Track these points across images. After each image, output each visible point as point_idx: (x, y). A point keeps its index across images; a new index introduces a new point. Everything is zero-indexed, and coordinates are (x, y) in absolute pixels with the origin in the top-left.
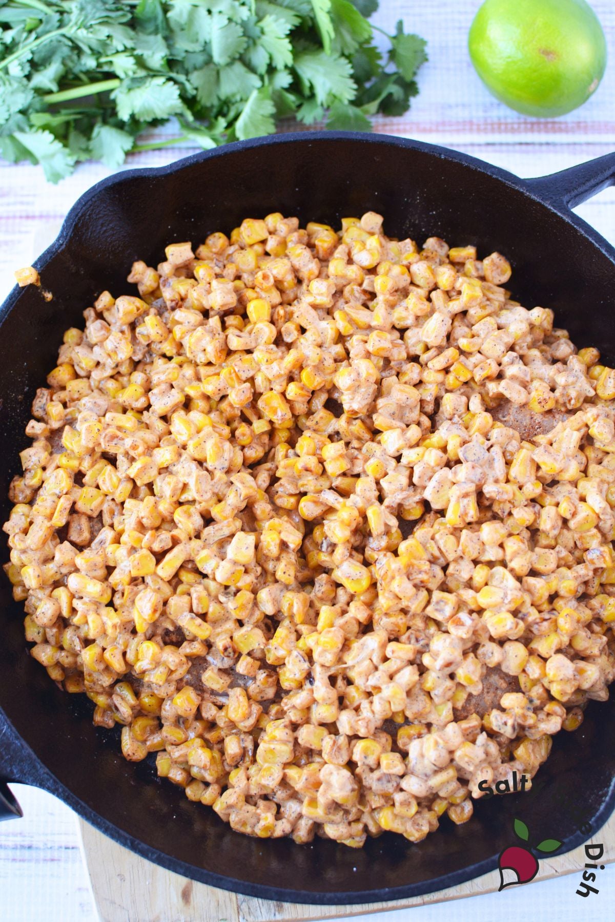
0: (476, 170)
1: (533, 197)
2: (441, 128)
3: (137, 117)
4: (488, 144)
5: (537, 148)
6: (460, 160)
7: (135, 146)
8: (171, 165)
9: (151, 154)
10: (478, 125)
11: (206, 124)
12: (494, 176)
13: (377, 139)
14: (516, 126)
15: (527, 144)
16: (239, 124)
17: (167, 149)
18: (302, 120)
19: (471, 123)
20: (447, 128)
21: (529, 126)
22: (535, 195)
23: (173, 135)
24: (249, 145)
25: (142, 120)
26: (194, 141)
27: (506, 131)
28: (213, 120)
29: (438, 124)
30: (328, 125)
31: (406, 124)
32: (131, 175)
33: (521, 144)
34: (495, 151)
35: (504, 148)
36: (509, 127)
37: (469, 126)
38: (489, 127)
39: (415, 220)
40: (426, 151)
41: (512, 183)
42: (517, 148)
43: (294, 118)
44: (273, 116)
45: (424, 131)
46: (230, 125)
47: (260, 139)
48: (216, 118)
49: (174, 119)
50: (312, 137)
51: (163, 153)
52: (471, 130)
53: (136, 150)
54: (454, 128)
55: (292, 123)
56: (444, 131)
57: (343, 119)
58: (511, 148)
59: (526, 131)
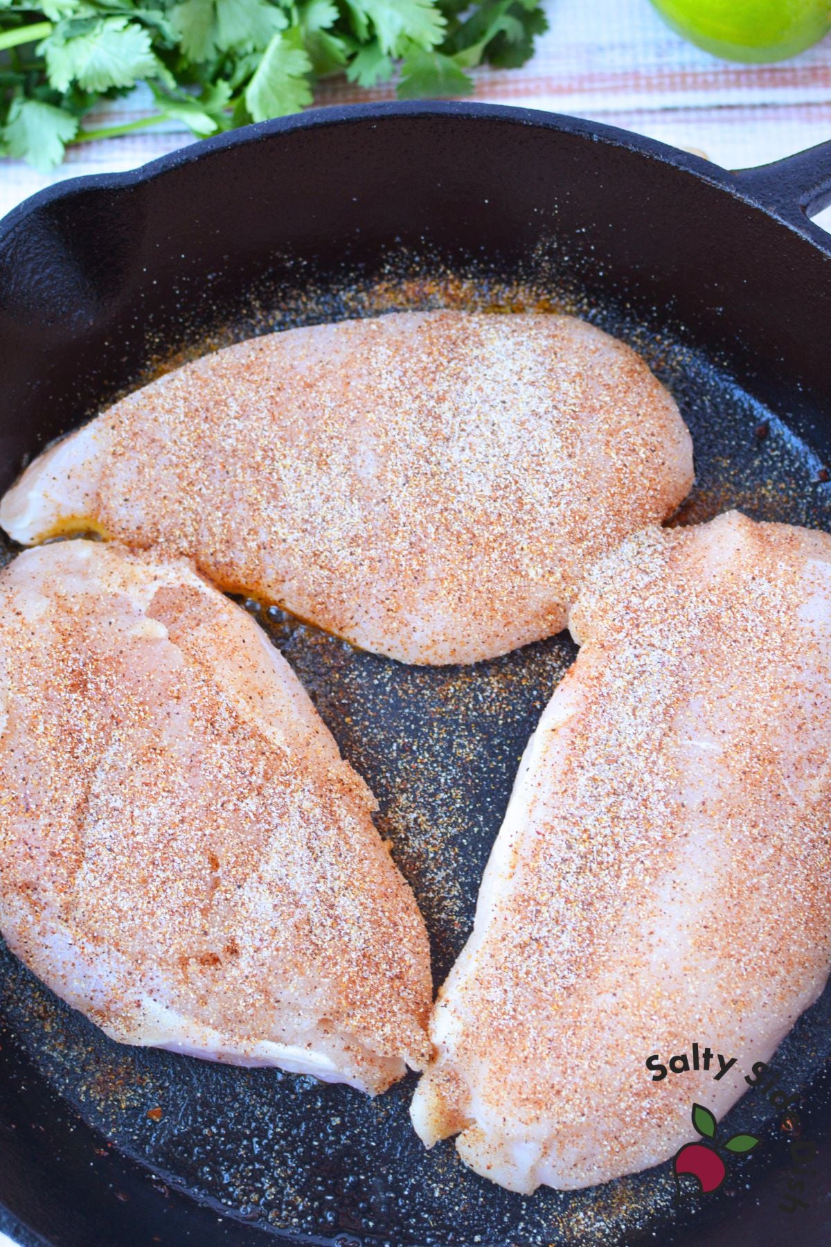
0: (651, 157)
1: (749, 201)
2: (586, 85)
3: (82, 85)
4: (666, 110)
5: (747, 113)
6: (625, 143)
7: (80, 132)
8: (145, 168)
9: (107, 143)
10: (649, 78)
11: (197, 92)
12: (682, 168)
13: (485, 112)
14: (710, 78)
15: (730, 107)
16: (252, 91)
17: (133, 136)
18: (356, 81)
19: (636, 75)
20: (597, 85)
21: (732, 77)
22: (749, 198)
23: (143, 112)
24: (273, 130)
25: (90, 90)
26: (179, 121)
27: (695, 87)
28: (209, 86)
29: (582, 79)
30: (402, 87)
31: (528, 80)
32: (79, 186)
33: (720, 107)
34: (679, 121)
35: (693, 115)
36: (700, 79)
37: (633, 80)
38: (667, 81)
39: (552, 243)
40: (567, 129)
41: (712, 178)
42: (715, 114)
43: (343, 77)
44: (307, 76)
45: (559, 91)
46: (238, 92)
47: (290, 118)
48: (214, 82)
49: (144, 86)
50: (378, 113)
51: (127, 143)
52: (637, 88)
53: (82, 140)
54: (608, 84)
55: (340, 85)
56: (592, 90)
57: (426, 77)
58: (704, 115)
59: (728, 85)
